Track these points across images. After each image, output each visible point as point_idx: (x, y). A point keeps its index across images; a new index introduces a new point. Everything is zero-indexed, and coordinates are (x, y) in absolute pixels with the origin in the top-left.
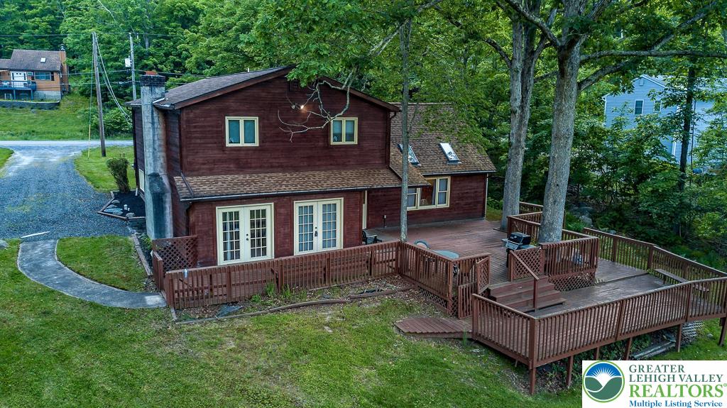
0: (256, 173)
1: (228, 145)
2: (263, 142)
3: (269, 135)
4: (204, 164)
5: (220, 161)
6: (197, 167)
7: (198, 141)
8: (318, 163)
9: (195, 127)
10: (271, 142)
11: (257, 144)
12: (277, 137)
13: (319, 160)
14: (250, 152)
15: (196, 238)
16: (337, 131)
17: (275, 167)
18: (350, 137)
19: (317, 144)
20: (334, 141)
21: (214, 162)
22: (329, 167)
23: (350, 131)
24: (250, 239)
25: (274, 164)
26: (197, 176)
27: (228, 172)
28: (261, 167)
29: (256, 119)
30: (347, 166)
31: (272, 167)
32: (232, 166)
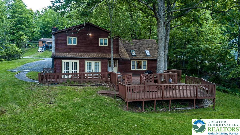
0: (76, 53)
1: (68, 44)
2: (78, 44)
3: (80, 42)
4: (61, 49)
5: (66, 49)
6: (59, 50)
7: (60, 43)
8: (95, 51)
9: (59, 39)
10: (81, 44)
11: (76, 44)
12: (83, 43)
13: (96, 50)
14: (74, 47)
15: (56, 68)
16: (102, 42)
17: (82, 51)
18: (106, 44)
19: (95, 45)
20: (101, 45)
21: (64, 49)
22: (99, 52)
23: (106, 42)
24: (72, 71)
25: (82, 50)
26: (59, 52)
27: (68, 52)
28: (78, 51)
29: (76, 38)
30: (105, 52)
31: (81, 51)
32: (69, 50)
